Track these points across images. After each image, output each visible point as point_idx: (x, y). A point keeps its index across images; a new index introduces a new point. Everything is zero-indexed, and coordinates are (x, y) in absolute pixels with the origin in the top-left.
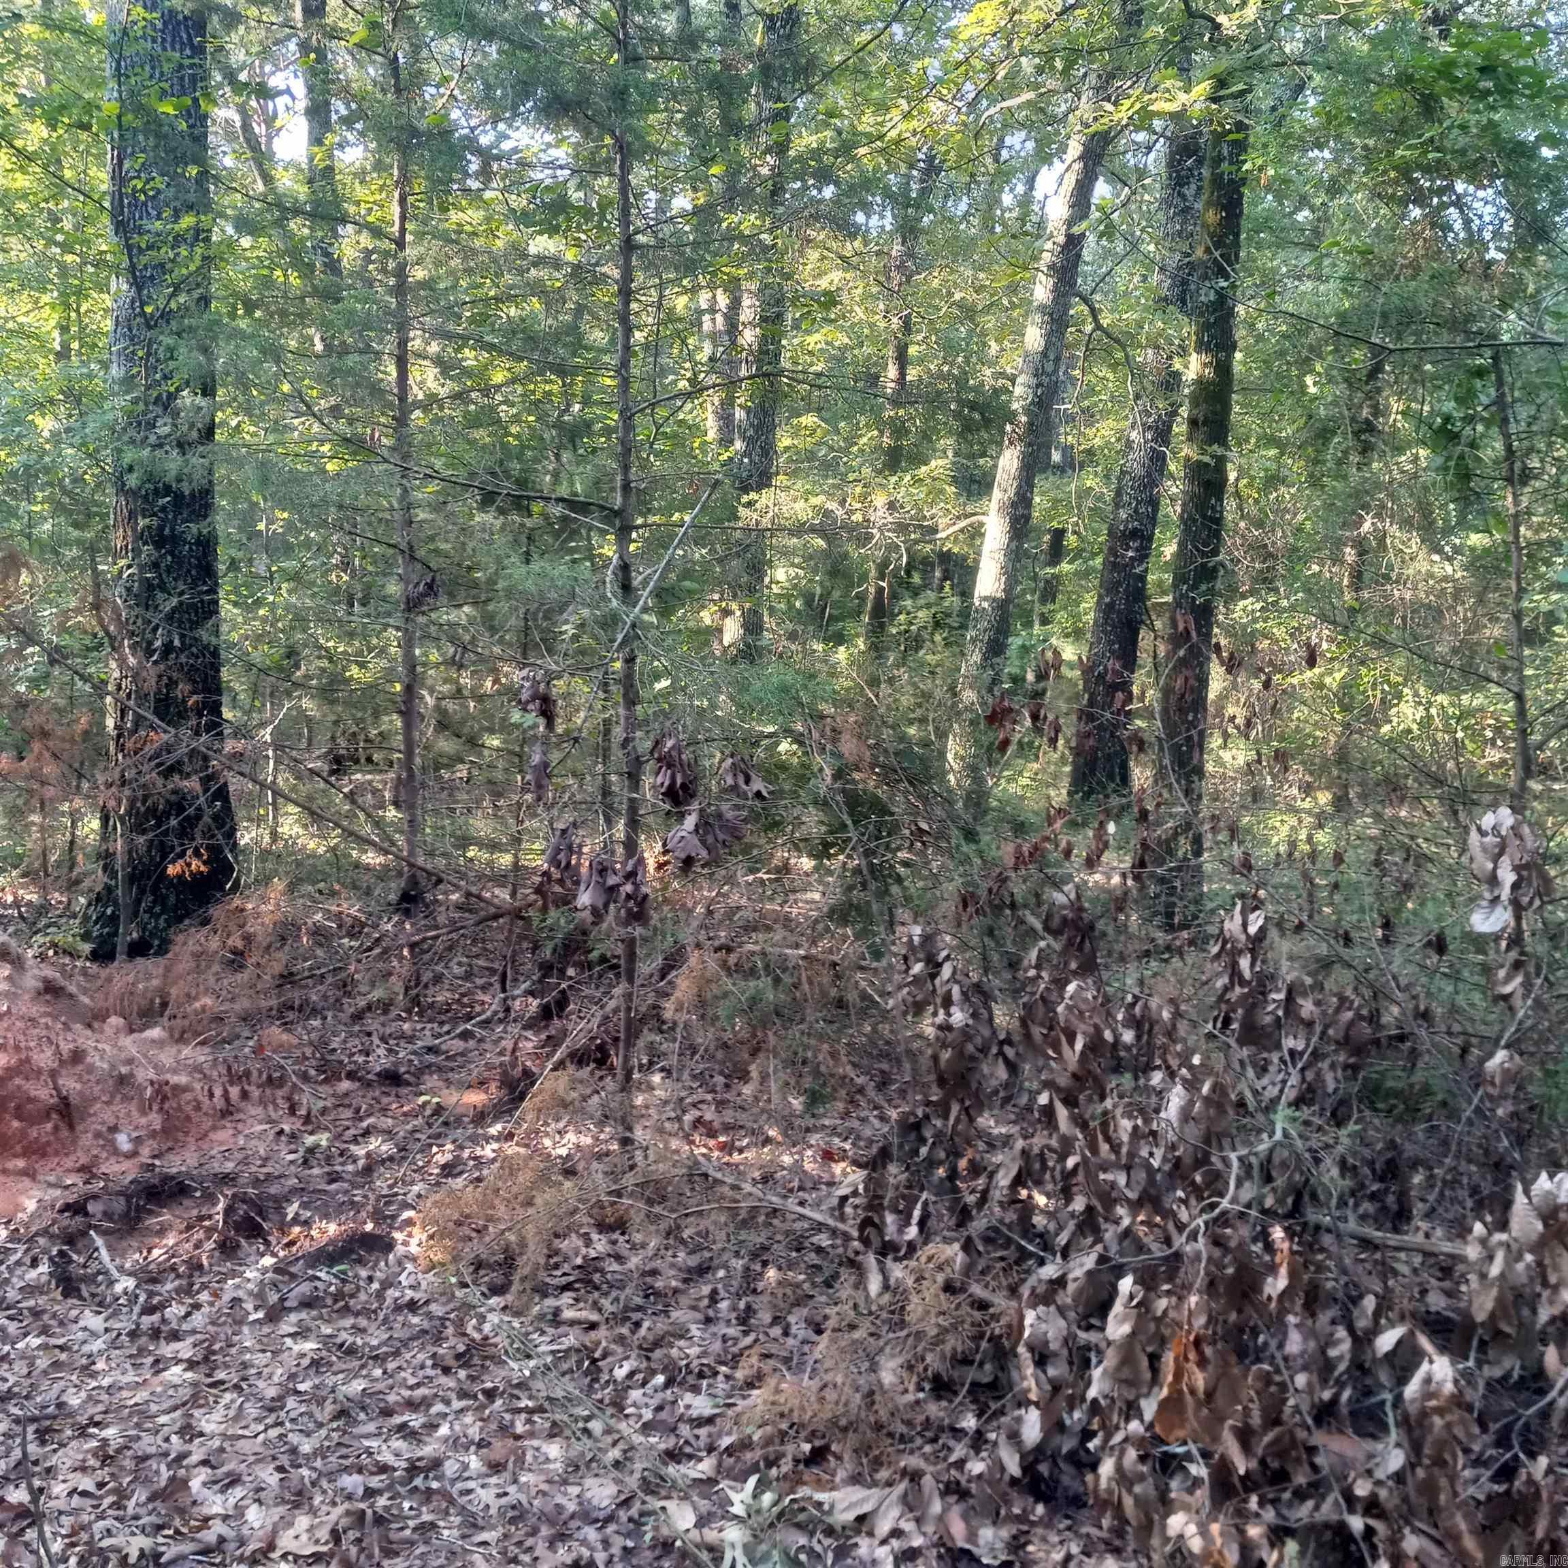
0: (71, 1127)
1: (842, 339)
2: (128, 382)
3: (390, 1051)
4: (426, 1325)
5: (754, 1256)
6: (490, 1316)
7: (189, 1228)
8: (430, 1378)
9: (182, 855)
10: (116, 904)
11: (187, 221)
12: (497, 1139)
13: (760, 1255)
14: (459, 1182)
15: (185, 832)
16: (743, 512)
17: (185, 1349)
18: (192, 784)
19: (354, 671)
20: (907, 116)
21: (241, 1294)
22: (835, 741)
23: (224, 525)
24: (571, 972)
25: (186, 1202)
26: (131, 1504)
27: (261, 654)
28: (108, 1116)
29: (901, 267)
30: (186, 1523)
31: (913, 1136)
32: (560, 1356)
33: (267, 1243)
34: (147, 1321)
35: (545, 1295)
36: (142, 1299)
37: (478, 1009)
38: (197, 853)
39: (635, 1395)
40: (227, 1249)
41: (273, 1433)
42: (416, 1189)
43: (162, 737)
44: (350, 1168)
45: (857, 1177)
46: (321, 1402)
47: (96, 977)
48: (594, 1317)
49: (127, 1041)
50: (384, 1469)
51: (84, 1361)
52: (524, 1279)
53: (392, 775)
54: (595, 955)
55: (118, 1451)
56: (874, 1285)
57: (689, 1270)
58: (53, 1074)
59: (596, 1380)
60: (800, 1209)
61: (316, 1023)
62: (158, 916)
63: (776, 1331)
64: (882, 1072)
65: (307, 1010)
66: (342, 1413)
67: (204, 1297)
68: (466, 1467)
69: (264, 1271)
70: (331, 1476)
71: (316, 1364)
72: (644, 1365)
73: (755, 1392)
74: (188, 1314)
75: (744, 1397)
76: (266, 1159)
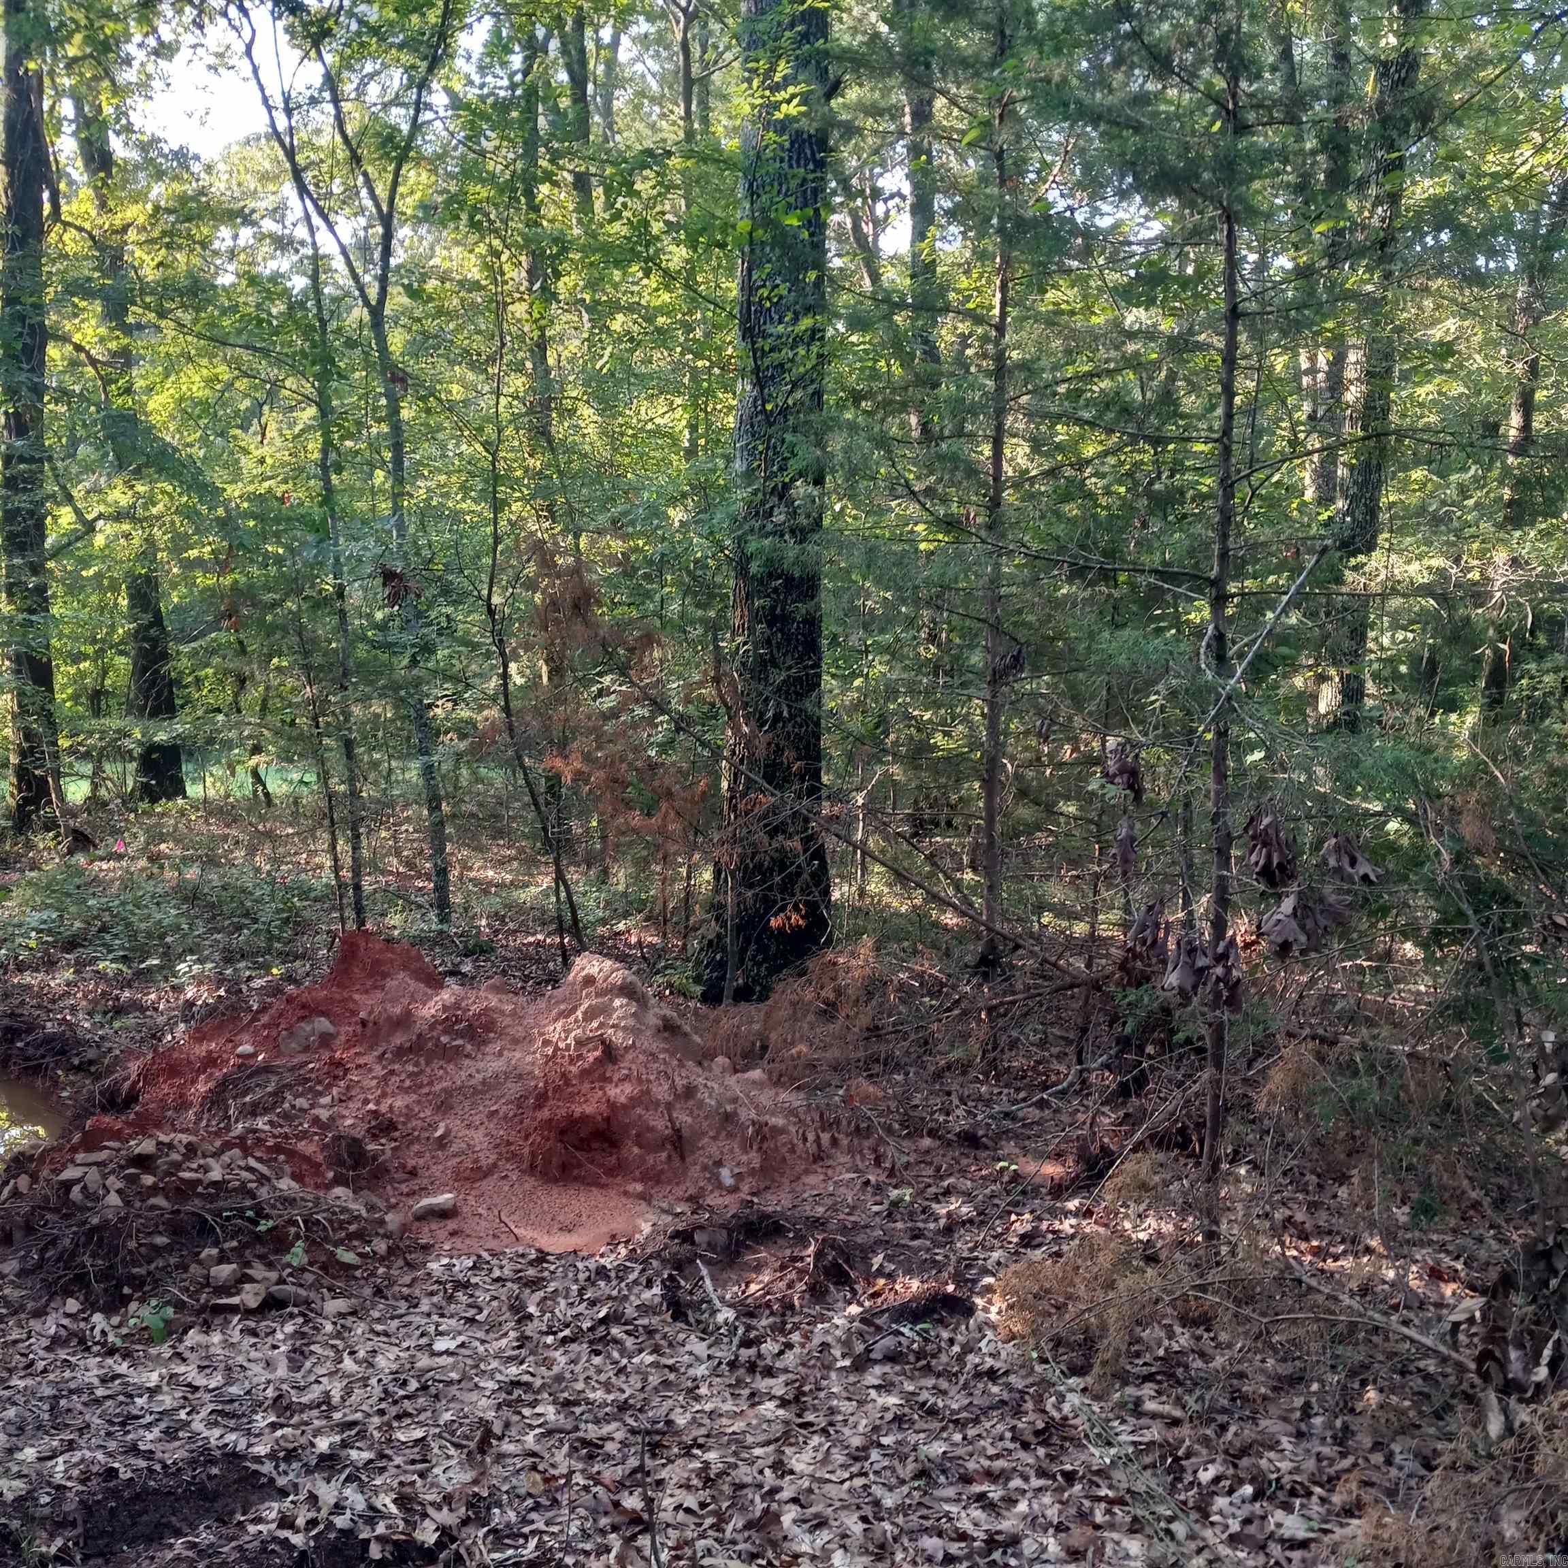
0: (683, 1158)
1: (1457, 388)
2: (749, 474)
3: (969, 1112)
4: (1006, 1396)
5: (1352, 1374)
6: (1069, 1396)
7: (783, 1267)
8: (1010, 1451)
9: (782, 909)
10: (724, 950)
11: (806, 323)
12: (1076, 1214)
13: (1361, 1374)
14: (1037, 1255)
15: (787, 887)
16: (1349, 576)
17: (778, 1386)
18: (795, 844)
19: (938, 739)
20: (1540, 149)
21: (829, 1339)
22: (1453, 823)
23: (827, 604)
24: (1150, 1049)
25: (780, 1242)
26: (730, 1528)
27: (856, 724)
28: (714, 1150)
29: (1527, 309)
30: (778, 1557)
31: (1542, 1265)
32: (1143, 1449)
33: (854, 1292)
34: (745, 1354)
35: (1125, 1383)
36: (740, 1331)
37: (1053, 1078)
38: (796, 908)
39: (1221, 1502)
40: (817, 1293)
41: (858, 1482)
42: (996, 1255)
43: (767, 800)
44: (932, 1226)
45: (1473, 1304)
46: (903, 1459)
47: (706, 1017)
48: (1178, 1413)
49: (731, 1080)
50: (963, 1536)
51: (689, 1384)
52: (1105, 1363)
53: (969, 839)
54: (1180, 1036)
55: (719, 1475)
56: (1495, 1426)
57: (1280, 1378)
58: (669, 1106)
59: (1179, 1479)
60: (1405, 1330)
61: (899, 1078)
62: (759, 964)
63: (1377, 1458)
64: (1500, 1187)
65: (891, 1064)
66: (921, 1474)
67: (796, 1337)
68: (1044, 1549)
69: (852, 1319)
70: (913, 1534)
71: (899, 1420)
72: (1231, 1471)
73: (1355, 1522)
74: (781, 1353)
75: (1342, 1525)
76: (854, 1208)
